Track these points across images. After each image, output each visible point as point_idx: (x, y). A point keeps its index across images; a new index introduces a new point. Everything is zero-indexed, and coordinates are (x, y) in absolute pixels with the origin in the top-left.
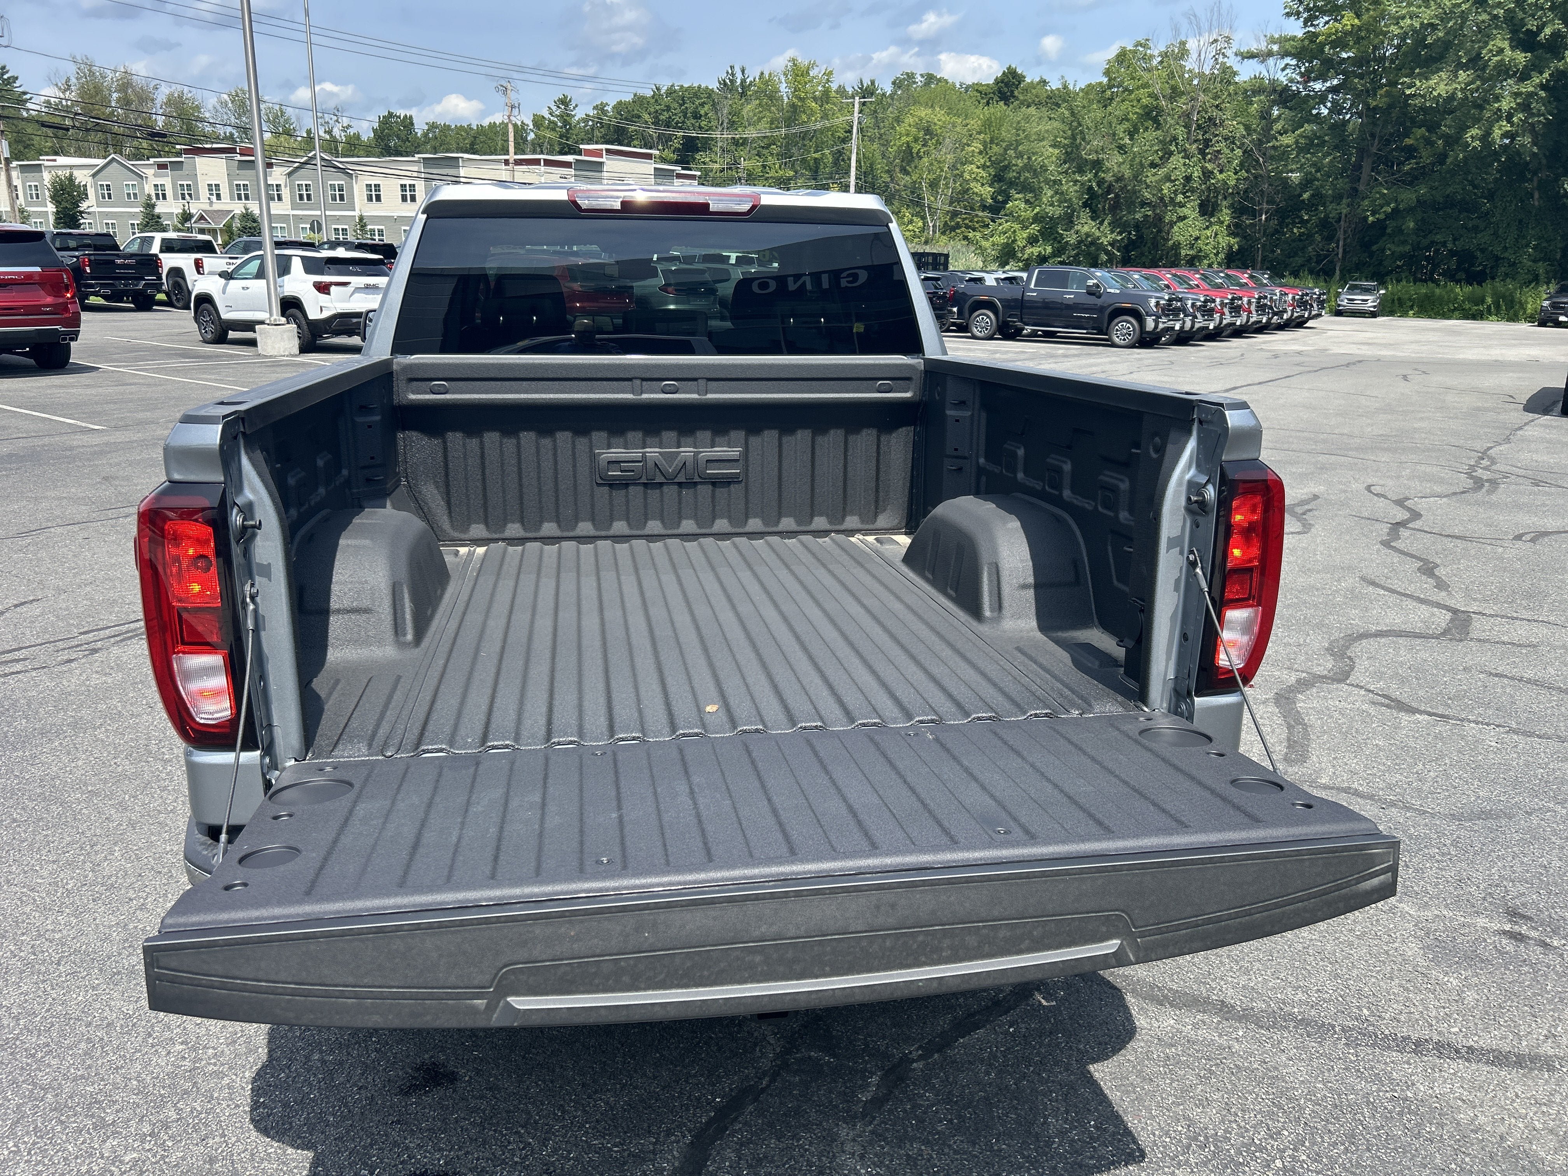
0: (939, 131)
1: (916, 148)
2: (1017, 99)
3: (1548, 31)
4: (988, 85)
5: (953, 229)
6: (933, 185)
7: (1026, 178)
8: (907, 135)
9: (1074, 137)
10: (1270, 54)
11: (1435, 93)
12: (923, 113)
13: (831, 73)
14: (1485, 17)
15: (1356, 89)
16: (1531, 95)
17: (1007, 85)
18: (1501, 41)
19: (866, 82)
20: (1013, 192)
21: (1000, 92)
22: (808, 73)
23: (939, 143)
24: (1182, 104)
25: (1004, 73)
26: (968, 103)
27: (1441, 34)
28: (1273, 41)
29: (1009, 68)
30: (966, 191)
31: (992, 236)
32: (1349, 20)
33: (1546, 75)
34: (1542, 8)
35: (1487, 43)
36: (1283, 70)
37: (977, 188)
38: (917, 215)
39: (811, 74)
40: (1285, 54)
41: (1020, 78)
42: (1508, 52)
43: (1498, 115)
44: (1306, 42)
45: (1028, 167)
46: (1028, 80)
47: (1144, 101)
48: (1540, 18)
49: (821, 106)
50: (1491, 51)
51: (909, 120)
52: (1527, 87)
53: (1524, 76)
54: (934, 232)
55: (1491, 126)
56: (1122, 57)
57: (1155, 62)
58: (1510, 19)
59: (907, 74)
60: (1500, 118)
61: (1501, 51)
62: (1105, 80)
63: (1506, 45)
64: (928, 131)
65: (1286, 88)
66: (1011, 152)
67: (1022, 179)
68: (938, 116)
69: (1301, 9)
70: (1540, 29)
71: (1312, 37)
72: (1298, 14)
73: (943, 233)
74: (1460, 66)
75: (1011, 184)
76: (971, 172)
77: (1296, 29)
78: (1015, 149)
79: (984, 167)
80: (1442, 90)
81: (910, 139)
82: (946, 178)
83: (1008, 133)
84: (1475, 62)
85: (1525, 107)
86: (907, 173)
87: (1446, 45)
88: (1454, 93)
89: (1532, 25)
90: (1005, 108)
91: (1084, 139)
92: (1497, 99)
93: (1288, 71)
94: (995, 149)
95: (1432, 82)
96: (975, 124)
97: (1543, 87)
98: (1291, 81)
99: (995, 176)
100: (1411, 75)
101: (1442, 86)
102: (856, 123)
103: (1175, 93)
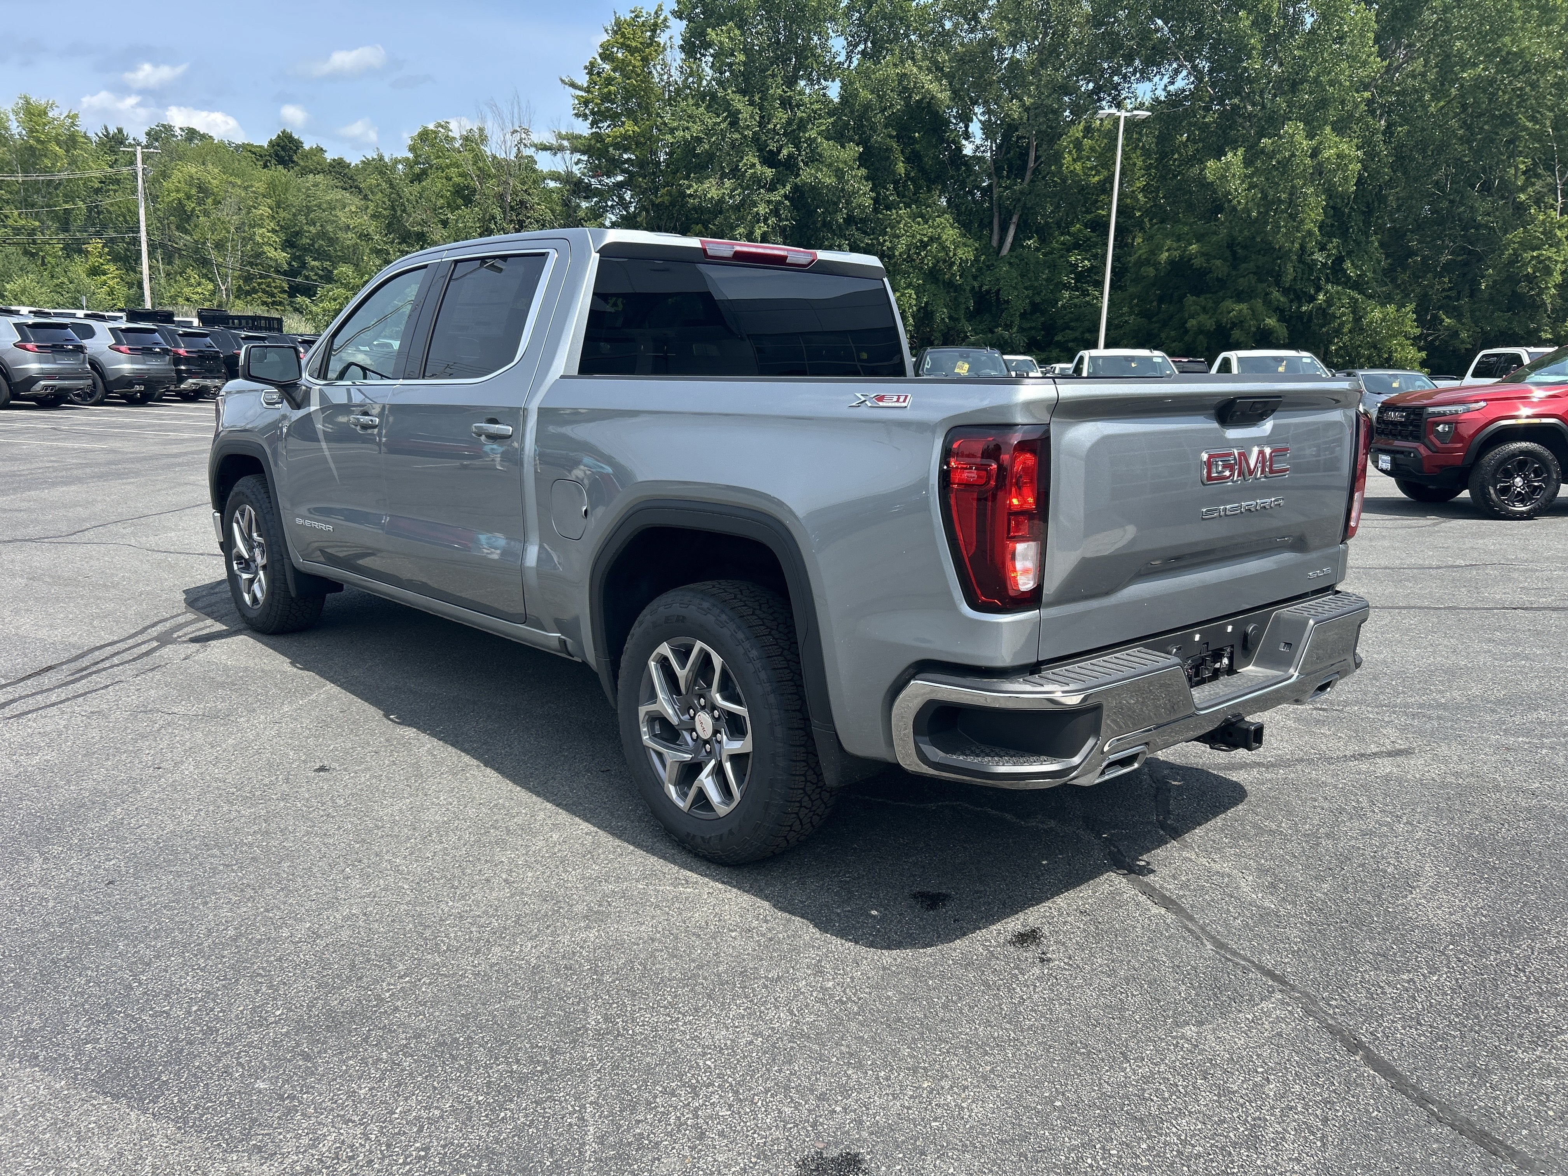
0: (215, 190)
1: (190, 205)
2: (297, 164)
3: (785, 152)
4: (260, 147)
5: (248, 293)
6: (219, 246)
7: (321, 246)
8: (178, 191)
9: (393, 208)
10: (561, 149)
11: (709, 196)
12: (192, 169)
13: (76, 116)
14: (736, 136)
15: (640, 187)
16: (779, 203)
17: (283, 148)
18: (751, 158)
19: (112, 130)
20: (308, 259)
21: (277, 155)
22: (45, 113)
23: (217, 203)
24: (492, 186)
25: (279, 136)
26: (243, 163)
27: (707, 147)
28: (560, 136)
29: (284, 132)
30: (259, 255)
31: (322, 301)
32: (630, 127)
33: (788, 187)
34: (778, 134)
35: (742, 158)
36: (577, 164)
37: (271, 253)
38: (205, 276)
39: (50, 114)
40: (574, 150)
41: (298, 144)
42: (758, 166)
43: (757, 218)
44: (593, 142)
45: (323, 234)
46: (306, 147)
47: (456, 179)
48: (778, 141)
49: (67, 151)
50: (746, 165)
51: (176, 176)
52: (776, 197)
53: (772, 189)
54: (228, 295)
55: (753, 227)
56: (424, 136)
57: (457, 145)
58: (756, 139)
59: (163, 126)
60: (758, 221)
61: (753, 166)
62: (411, 156)
63: (756, 160)
64: (202, 188)
65: (580, 181)
66: (302, 218)
67: (316, 246)
68: (213, 175)
69: (587, 112)
70: (779, 151)
71: (597, 137)
72: (585, 117)
73: (238, 297)
74: (723, 176)
75: (306, 250)
76: (262, 236)
77: (584, 129)
78: (306, 215)
79: (274, 231)
80: (714, 193)
81: (181, 195)
82: (233, 240)
83: (296, 200)
84: (735, 172)
85: (776, 212)
86: (186, 232)
87: (710, 156)
88: (723, 197)
89: (773, 146)
90: (285, 171)
91: (404, 211)
92: (755, 204)
93: (580, 165)
94: (283, 214)
95: (705, 186)
96: (260, 186)
97: (786, 197)
98: (584, 174)
99: (286, 241)
100: (687, 177)
101: (713, 189)
102: (140, 174)
103: (484, 175)
